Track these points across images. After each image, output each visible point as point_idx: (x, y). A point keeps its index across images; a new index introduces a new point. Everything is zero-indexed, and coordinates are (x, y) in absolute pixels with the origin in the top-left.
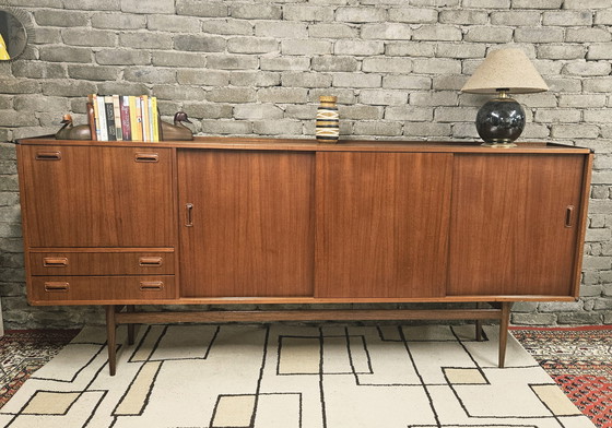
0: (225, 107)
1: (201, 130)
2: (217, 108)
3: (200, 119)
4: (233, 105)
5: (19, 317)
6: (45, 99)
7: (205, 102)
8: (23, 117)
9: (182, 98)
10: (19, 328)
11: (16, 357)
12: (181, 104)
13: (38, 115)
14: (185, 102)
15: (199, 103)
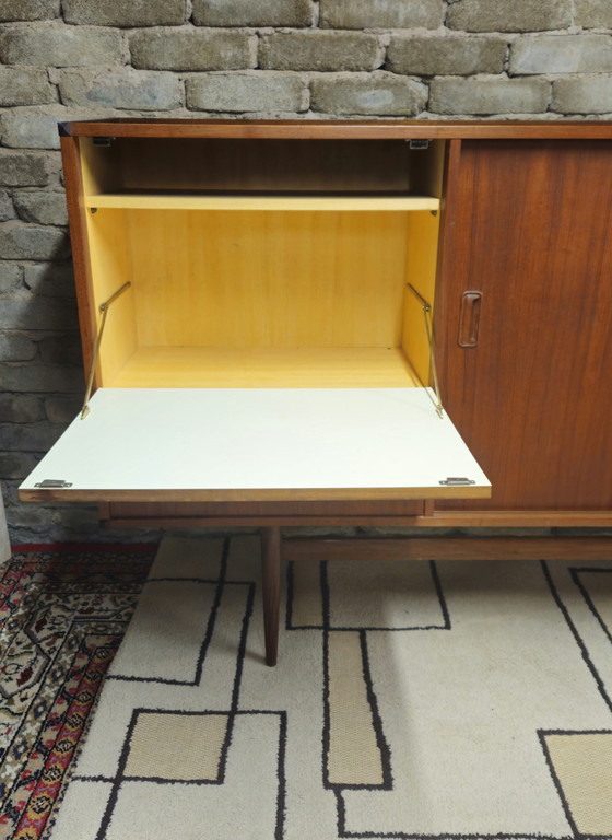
0: (491, 44)
1: (427, 107)
2: (471, 47)
3: (426, 78)
4: (510, 37)
5: (35, 519)
6: (69, 32)
7: (443, 31)
8: (23, 80)
9: (390, 22)
10: (35, 540)
11: (55, 612)
12: (385, 39)
13: (55, 76)
14: (396, 33)
15: (427, 34)
